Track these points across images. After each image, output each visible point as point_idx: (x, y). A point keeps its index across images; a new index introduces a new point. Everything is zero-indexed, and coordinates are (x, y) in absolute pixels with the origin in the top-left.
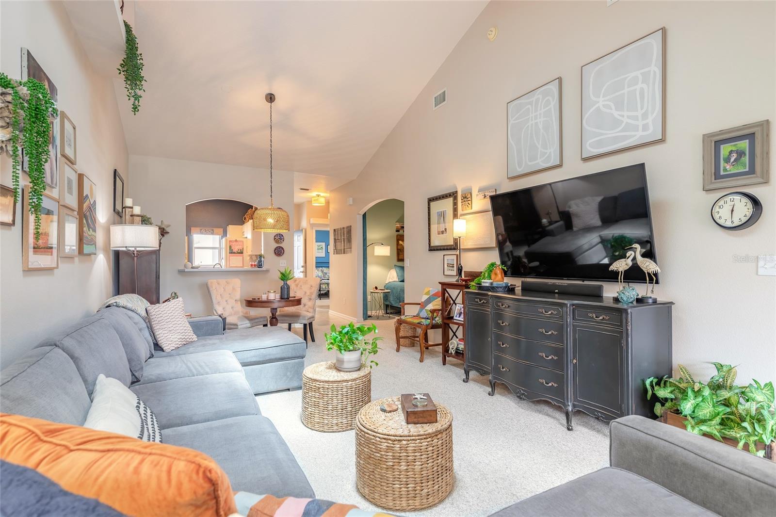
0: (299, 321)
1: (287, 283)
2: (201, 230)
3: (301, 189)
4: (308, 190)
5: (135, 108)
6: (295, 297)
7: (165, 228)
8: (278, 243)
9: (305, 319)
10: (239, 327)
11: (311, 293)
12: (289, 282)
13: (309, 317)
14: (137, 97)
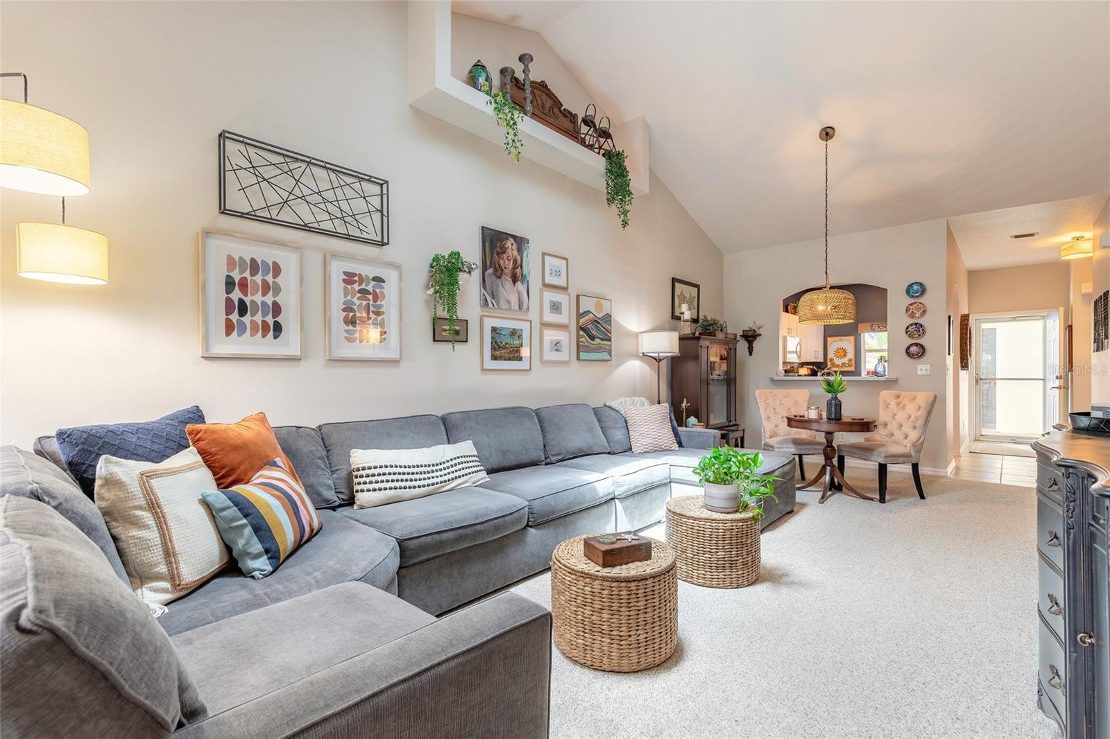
0: (873, 458)
1: (836, 397)
2: (872, 325)
3: (1016, 237)
4: (1032, 235)
5: (625, 224)
6: (863, 419)
7: (757, 330)
8: (913, 338)
9: (881, 457)
10: (776, 450)
11: (917, 419)
12: (840, 396)
13: (889, 454)
14: (625, 213)
